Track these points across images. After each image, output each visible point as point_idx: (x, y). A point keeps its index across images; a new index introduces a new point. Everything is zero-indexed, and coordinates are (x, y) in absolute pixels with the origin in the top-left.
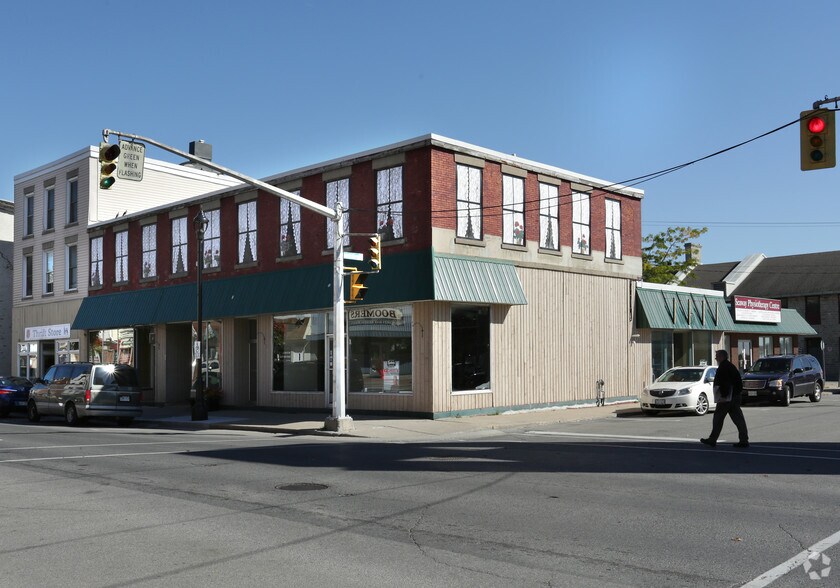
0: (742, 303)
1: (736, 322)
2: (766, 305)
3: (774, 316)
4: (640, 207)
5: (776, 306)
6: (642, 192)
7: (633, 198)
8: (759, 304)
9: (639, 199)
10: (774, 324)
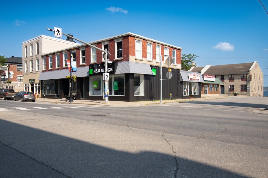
0: (205, 76)
1: (204, 81)
2: (211, 77)
3: (213, 79)
4: (181, 52)
5: (214, 77)
6: (182, 48)
7: (179, 50)
8: (210, 77)
9: (181, 50)
10: (213, 81)
